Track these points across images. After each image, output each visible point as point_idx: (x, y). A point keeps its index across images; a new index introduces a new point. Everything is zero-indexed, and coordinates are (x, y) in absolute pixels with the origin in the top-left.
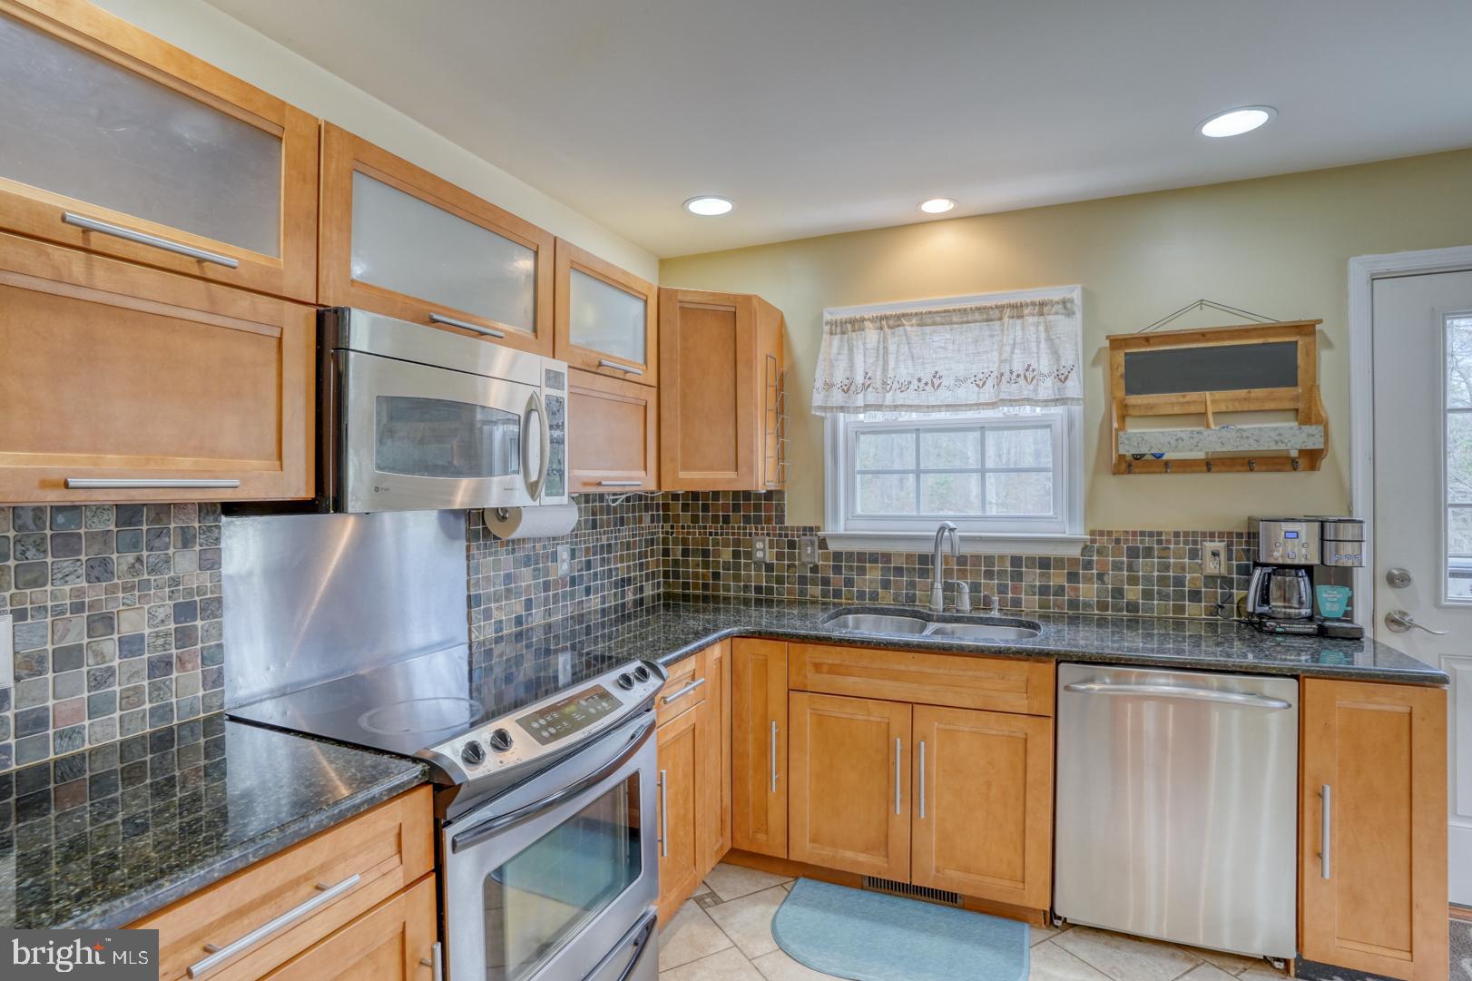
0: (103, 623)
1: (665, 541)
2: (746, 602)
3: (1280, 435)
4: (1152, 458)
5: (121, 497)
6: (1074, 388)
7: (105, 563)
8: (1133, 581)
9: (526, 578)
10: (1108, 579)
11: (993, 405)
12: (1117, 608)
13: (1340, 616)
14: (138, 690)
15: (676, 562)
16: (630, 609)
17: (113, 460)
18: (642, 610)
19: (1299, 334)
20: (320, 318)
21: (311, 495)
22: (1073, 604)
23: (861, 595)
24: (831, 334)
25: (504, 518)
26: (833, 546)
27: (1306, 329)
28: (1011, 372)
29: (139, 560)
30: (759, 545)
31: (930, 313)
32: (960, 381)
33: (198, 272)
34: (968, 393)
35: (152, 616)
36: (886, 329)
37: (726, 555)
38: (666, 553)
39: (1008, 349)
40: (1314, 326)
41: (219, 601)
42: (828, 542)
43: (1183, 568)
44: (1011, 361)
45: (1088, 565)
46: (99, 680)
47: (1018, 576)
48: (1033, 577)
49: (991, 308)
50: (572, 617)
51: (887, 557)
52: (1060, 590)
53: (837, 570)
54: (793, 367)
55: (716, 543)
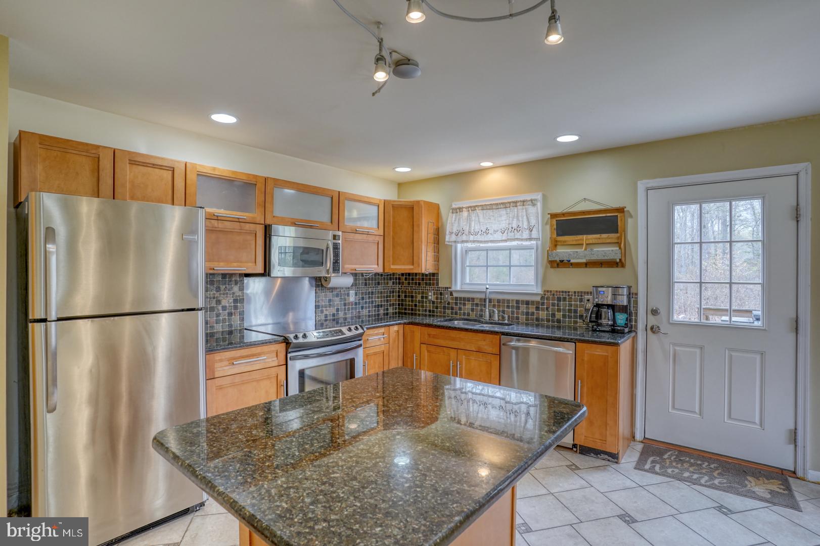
0: (219, 302)
1: (399, 292)
2: (426, 315)
3: (605, 253)
4: (566, 262)
5: (223, 272)
6: (535, 234)
7: (219, 287)
8: (559, 310)
9: (337, 301)
10: (550, 310)
11: (506, 241)
12: (553, 321)
13: (623, 325)
14: (225, 319)
15: (402, 300)
16: (381, 316)
17: (222, 264)
18: (387, 318)
19: (617, 212)
20: (266, 227)
21: (263, 272)
22: (537, 319)
23: (464, 314)
24: (453, 213)
25: (326, 280)
26: (455, 295)
27: (621, 210)
28: (512, 228)
29: (226, 287)
30: (430, 294)
31: (486, 205)
32: (495, 231)
33: (239, 221)
34: (499, 236)
35: (229, 302)
36: (470, 211)
37: (419, 297)
38: (399, 296)
39: (511, 219)
40: (624, 209)
41: (243, 299)
42: (453, 293)
43: (577, 306)
44: (512, 224)
45: (543, 304)
46: (218, 315)
47: (518, 308)
48: (523, 308)
49: (506, 203)
50: (355, 316)
51: (473, 299)
52: (533, 314)
53: (456, 304)
54: (442, 225)
55: (416, 293)
